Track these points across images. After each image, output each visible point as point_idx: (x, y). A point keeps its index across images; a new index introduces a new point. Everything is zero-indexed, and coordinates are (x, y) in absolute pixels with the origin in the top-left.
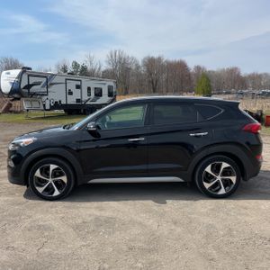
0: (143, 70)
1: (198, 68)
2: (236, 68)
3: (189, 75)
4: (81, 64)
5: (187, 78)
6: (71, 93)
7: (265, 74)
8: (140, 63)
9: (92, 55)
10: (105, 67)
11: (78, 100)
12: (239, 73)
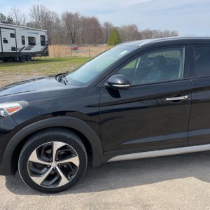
0: (62, 24)
1: (107, 24)
2: (135, 26)
3: (100, 30)
4: (7, 16)
5: (98, 32)
6: (6, 41)
7: (155, 31)
8: (60, 18)
9: (16, 8)
10: (29, 20)
11: (13, 49)
12: (137, 29)
